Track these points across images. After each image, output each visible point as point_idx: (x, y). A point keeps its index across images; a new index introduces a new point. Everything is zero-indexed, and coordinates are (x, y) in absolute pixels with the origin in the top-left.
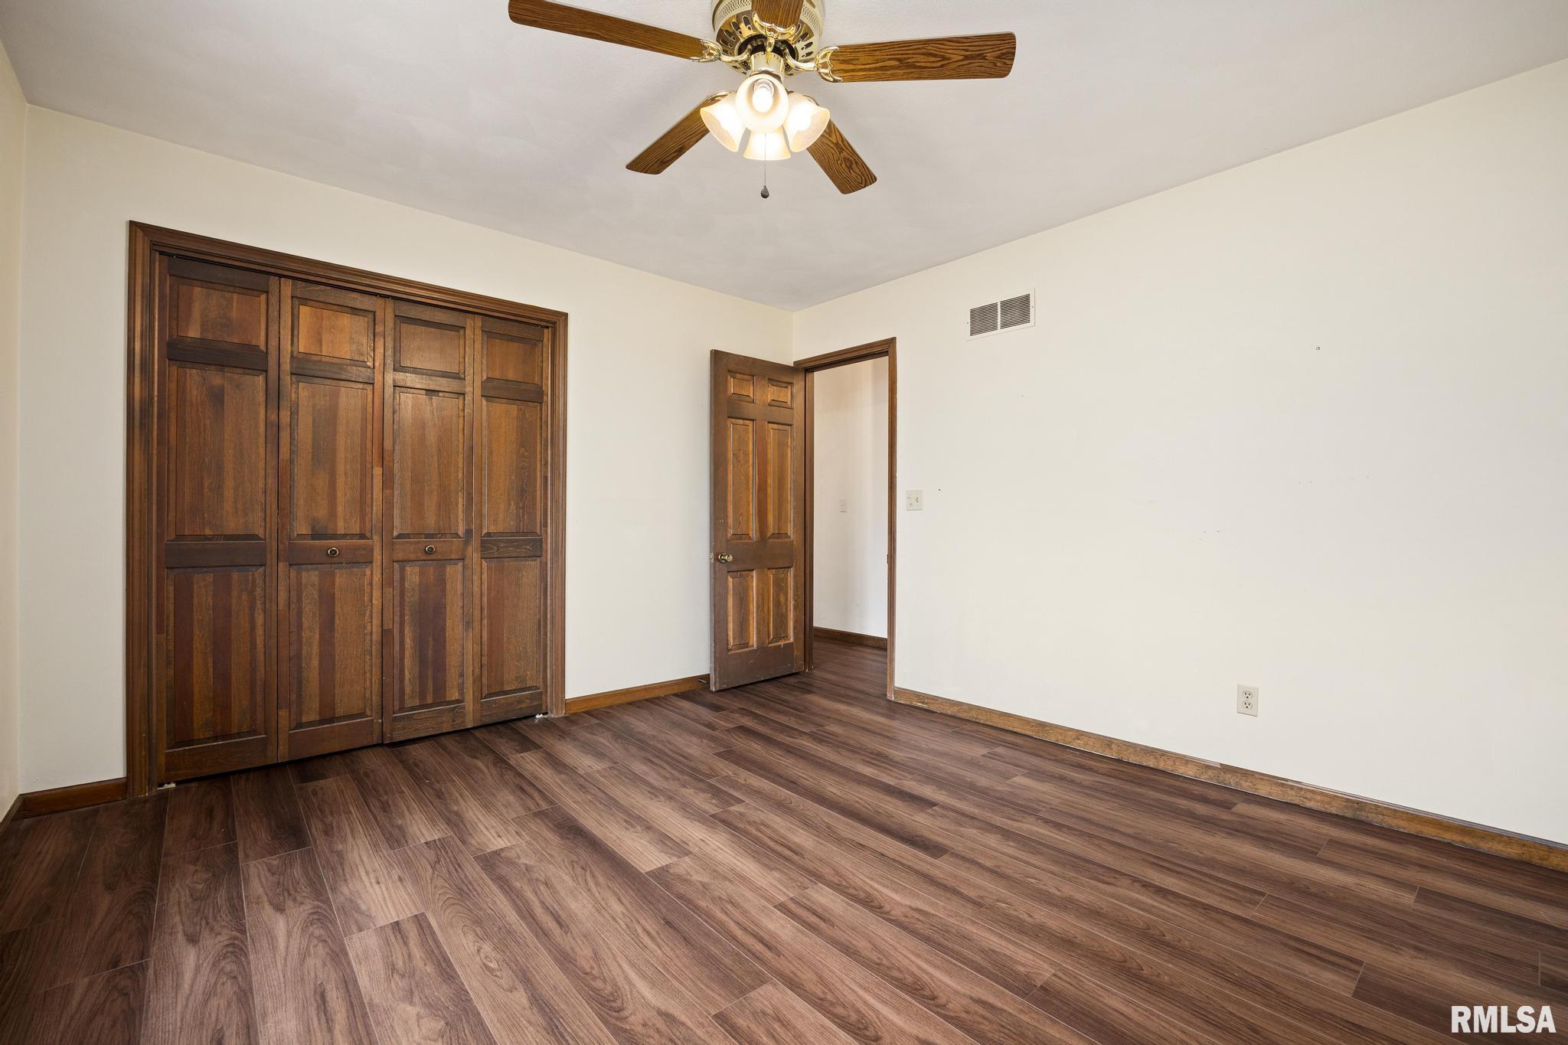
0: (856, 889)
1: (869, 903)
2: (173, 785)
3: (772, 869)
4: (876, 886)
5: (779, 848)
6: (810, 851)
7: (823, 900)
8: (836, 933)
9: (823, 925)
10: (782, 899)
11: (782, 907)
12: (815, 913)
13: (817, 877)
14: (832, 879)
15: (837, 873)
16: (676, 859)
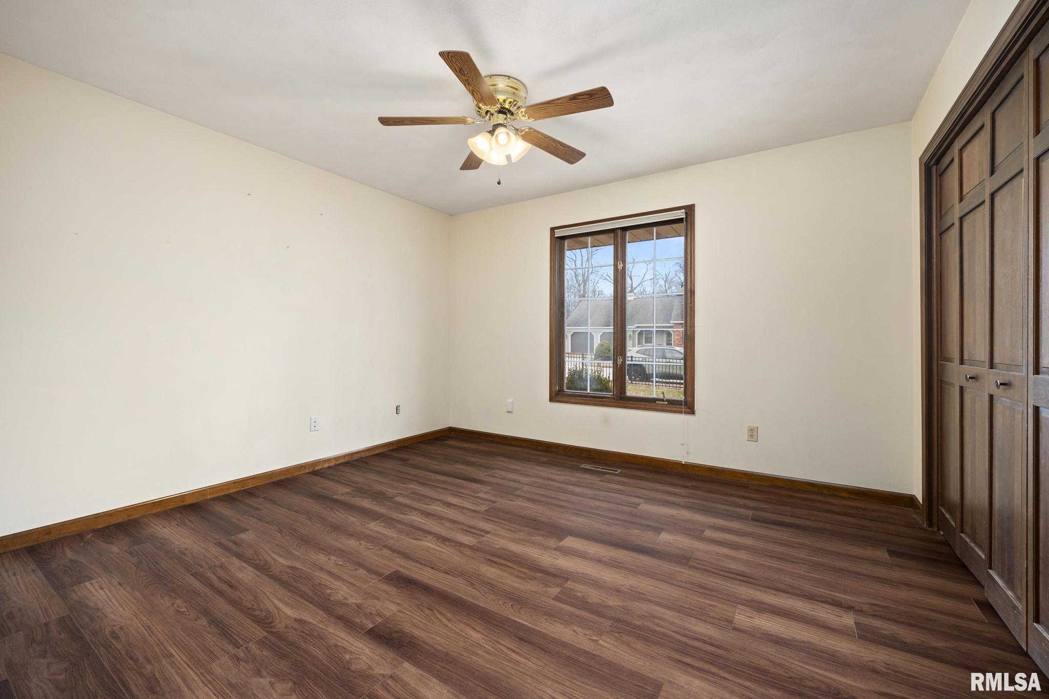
0: (451, 545)
1: (443, 540)
2: (942, 533)
3: (501, 548)
4: (439, 549)
5: (501, 561)
6: (482, 563)
7: (468, 538)
8: (459, 526)
9: (466, 528)
10: (488, 536)
11: (488, 532)
12: (471, 532)
13: (472, 548)
14: (465, 549)
15: (462, 552)
16: (559, 545)
